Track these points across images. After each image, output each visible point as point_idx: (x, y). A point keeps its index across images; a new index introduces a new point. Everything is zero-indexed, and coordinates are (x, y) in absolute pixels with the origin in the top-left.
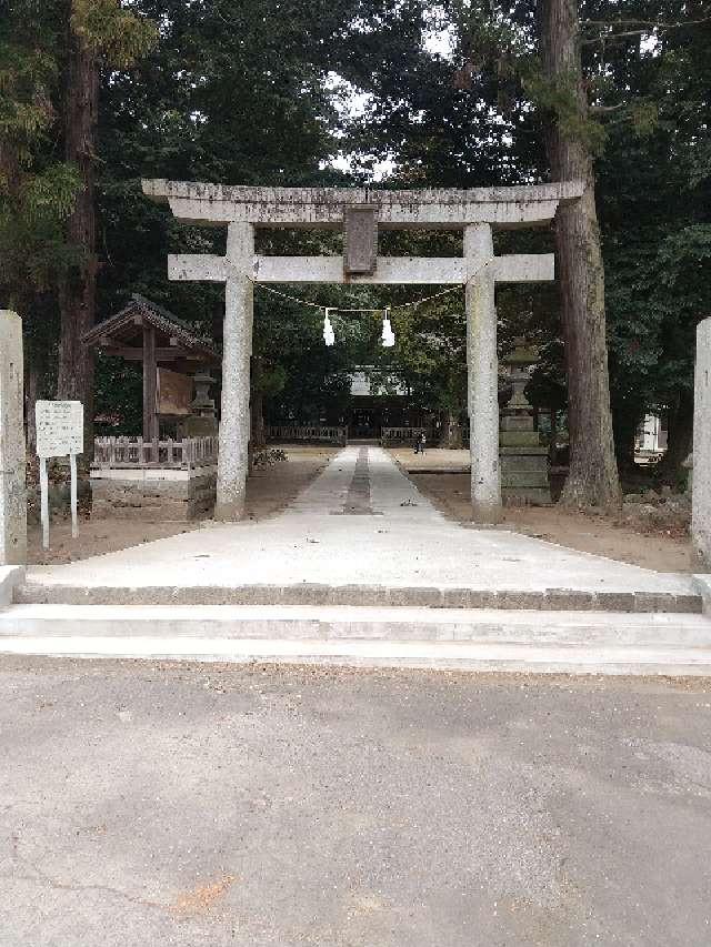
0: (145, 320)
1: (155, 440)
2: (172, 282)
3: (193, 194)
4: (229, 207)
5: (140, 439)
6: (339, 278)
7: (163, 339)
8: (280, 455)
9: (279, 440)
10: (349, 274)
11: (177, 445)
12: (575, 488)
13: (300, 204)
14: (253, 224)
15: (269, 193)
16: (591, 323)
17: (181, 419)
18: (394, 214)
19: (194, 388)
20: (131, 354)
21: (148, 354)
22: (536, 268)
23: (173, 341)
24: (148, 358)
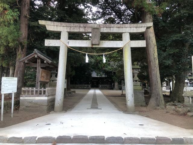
0: (38, 56)
1: (39, 88)
2: (45, 46)
3: (52, 24)
4: (61, 27)
5: (34, 88)
6: (90, 46)
7: (42, 61)
8: (74, 92)
9: (74, 88)
10: (92, 45)
11: (45, 90)
12: (152, 102)
13: (80, 27)
14: (68, 32)
15: (72, 24)
16: (154, 58)
17: (47, 83)
18: (105, 30)
19: (51, 74)
20: (34, 65)
21: (38, 65)
22: (141, 44)
23: (45, 62)
24: (38, 66)
